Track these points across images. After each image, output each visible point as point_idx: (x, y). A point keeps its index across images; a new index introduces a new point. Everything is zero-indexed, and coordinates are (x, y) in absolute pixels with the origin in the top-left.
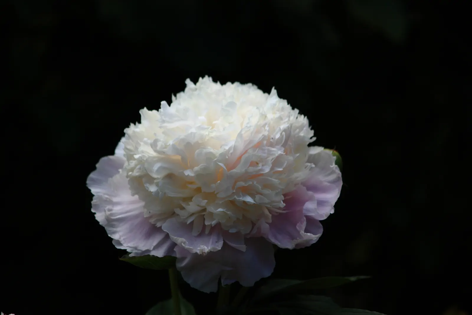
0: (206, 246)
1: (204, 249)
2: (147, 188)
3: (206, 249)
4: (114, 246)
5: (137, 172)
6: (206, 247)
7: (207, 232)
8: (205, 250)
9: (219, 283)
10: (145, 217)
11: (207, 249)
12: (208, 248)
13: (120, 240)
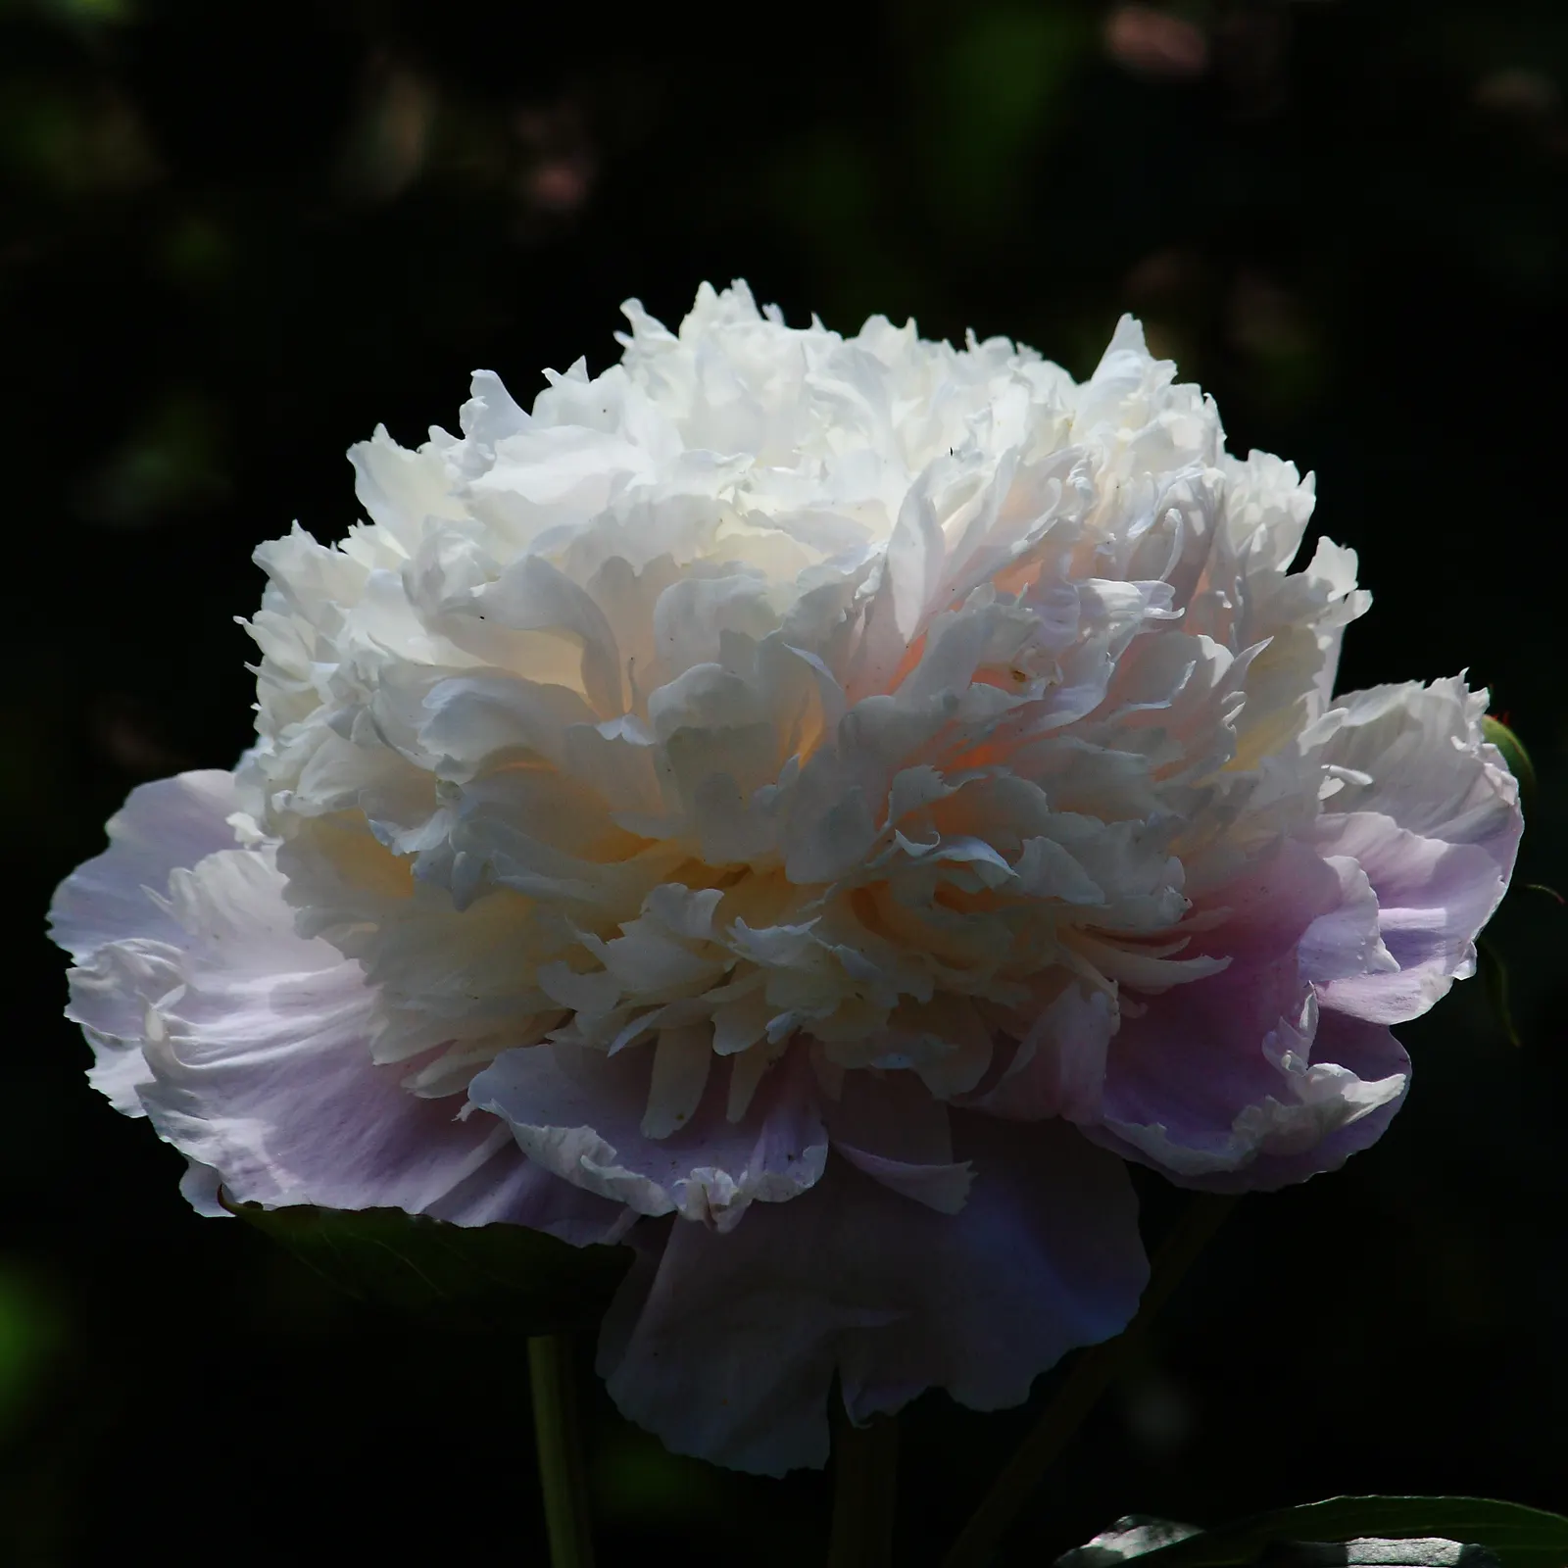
0: (728, 1171)
1: (716, 1186)
2: (386, 836)
3: (728, 1185)
4: (190, 1207)
5: (322, 785)
6: (723, 1177)
7: (736, 1108)
8: (723, 1190)
9: (835, 1413)
10: (378, 1061)
11: (733, 1186)
12: (736, 1178)
13: (225, 1172)
